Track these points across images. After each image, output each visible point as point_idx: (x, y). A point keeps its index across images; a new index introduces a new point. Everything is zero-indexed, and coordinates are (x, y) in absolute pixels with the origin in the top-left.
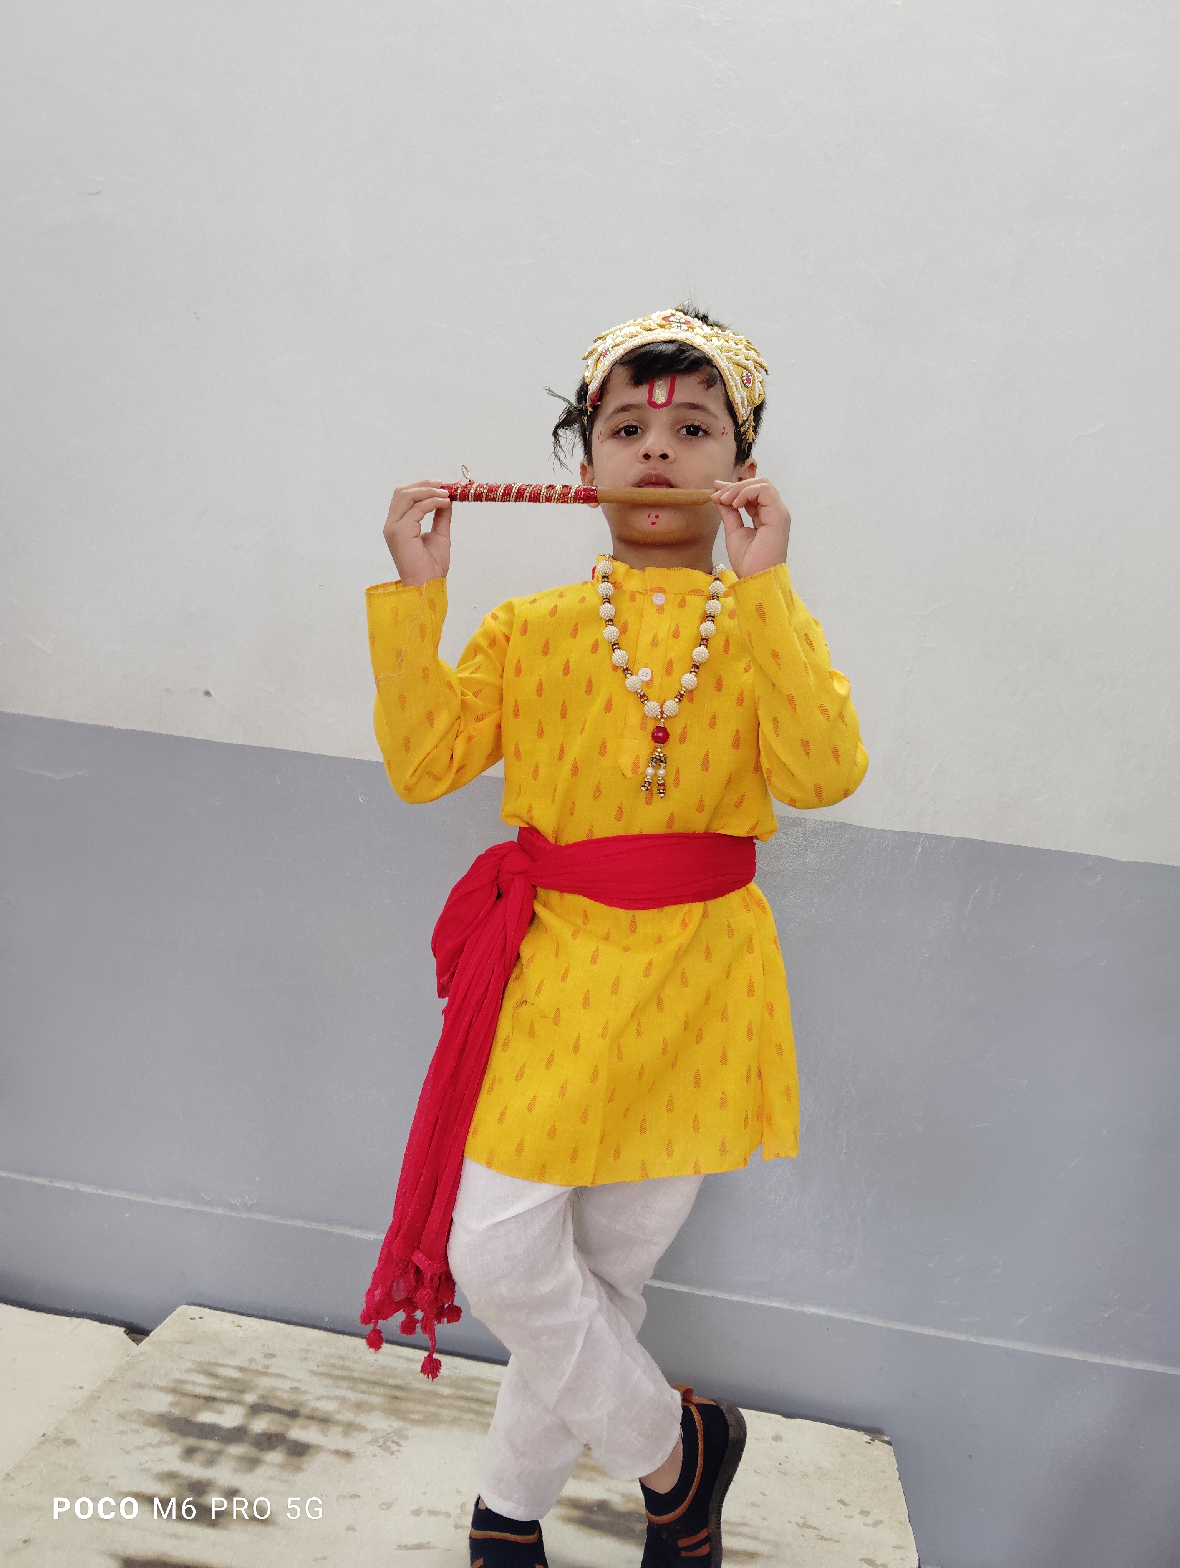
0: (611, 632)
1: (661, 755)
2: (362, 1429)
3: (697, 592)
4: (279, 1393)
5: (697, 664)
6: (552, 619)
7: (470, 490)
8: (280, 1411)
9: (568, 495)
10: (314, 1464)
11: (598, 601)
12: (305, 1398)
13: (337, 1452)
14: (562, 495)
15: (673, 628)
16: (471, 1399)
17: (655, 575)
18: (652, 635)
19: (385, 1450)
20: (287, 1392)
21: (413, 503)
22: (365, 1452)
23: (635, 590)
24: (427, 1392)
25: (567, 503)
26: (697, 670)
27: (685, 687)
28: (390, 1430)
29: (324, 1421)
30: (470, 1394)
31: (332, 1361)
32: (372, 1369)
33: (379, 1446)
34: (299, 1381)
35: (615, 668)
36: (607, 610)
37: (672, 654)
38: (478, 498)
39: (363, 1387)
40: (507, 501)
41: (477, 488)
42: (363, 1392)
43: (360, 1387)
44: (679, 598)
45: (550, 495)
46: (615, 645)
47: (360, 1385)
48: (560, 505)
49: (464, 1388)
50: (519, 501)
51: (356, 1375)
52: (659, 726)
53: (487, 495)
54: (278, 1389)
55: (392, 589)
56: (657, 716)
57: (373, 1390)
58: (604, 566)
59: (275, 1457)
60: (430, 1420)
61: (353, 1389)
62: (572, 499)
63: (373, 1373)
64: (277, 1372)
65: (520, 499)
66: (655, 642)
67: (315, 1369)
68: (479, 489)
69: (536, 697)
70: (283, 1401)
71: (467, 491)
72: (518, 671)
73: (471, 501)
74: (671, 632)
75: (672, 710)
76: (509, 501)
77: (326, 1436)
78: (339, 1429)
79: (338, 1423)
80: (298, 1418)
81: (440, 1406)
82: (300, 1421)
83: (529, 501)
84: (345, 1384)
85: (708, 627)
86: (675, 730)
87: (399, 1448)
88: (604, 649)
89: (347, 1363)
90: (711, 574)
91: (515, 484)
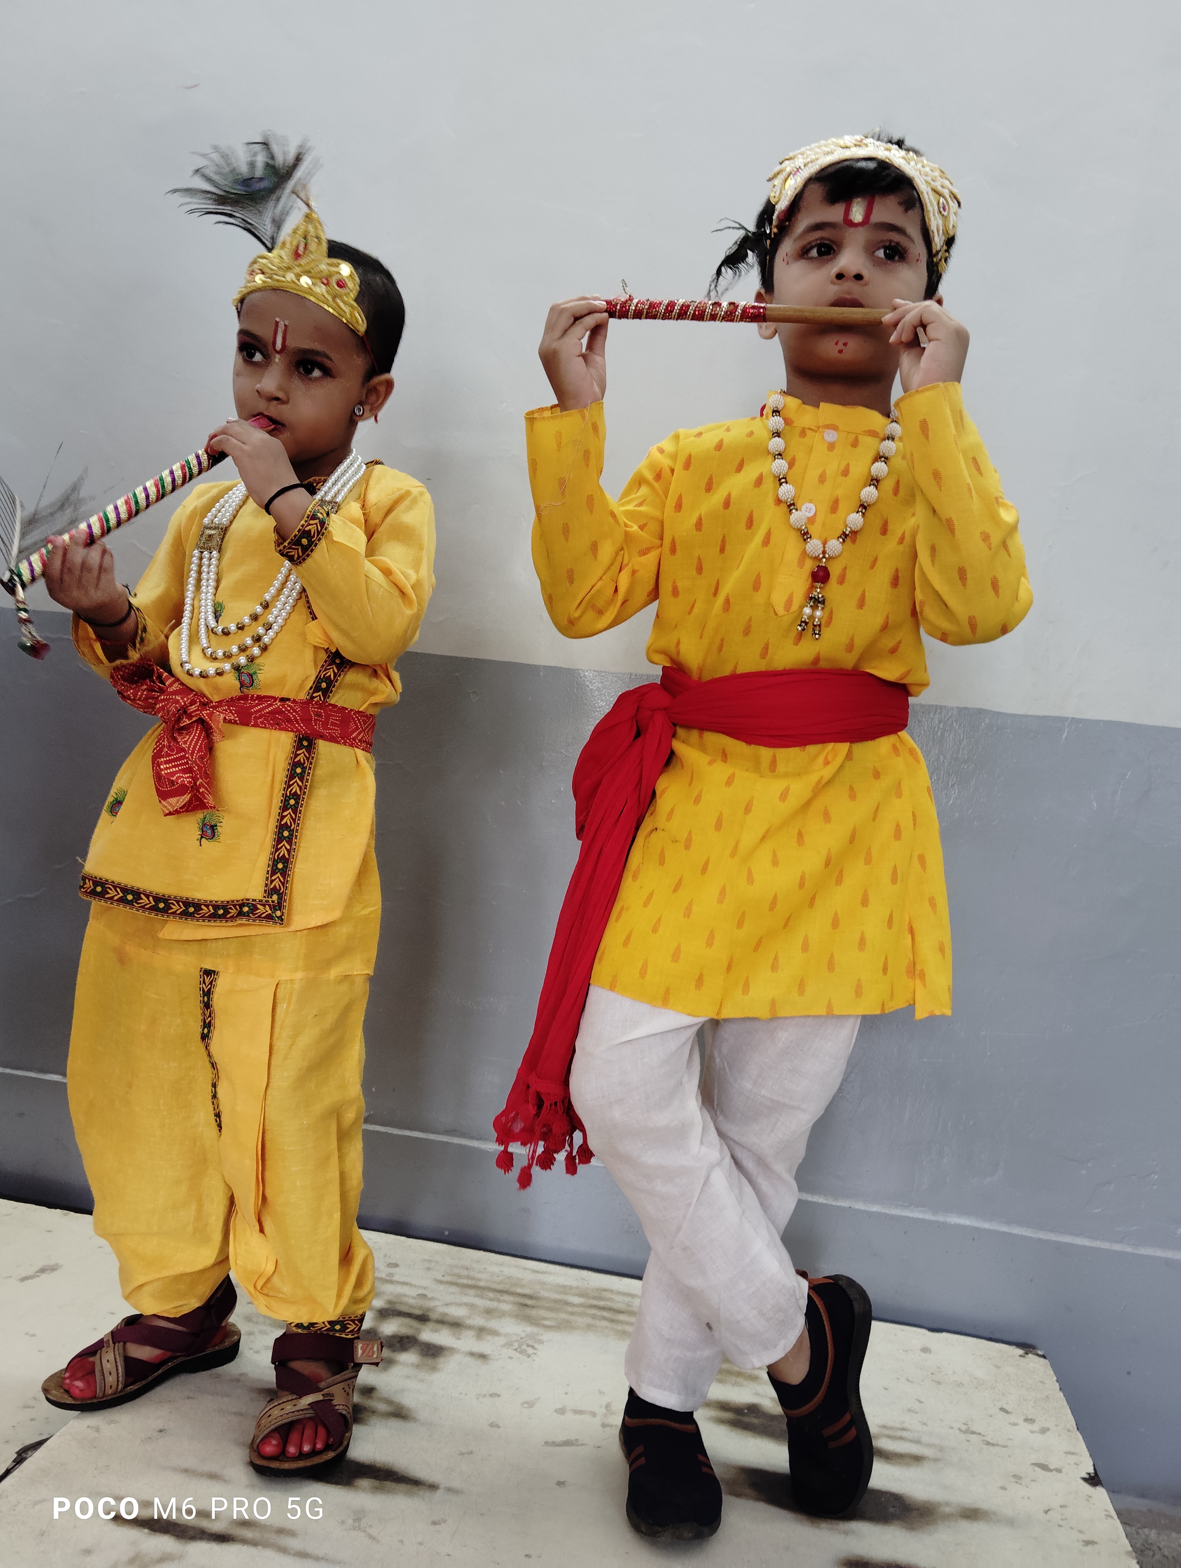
0: (780, 466)
1: (820, 596)
2: (495, 1333)
3: (872, 433)
4: (406, 1299)
5: (865, 504)
6: (718, 452)
7: (630, 305)
8: (409, 1315)
9: (735, 313)
10: (449, 1365)
11: (766, 435)
12: (432, 1304)
13: (472, 1354)
14: (729, 313)
15: (842, 467)
16: (604, 1308)
17: (829, 411)
18: (820, 470)
19: (521, 1353)
20: (414, 1298)
21: (572, 320)
22: (501, 1355)
23: (806, 426)
24: (557, 1301)
25: (733, 321)
26: (864, 511)
27: (850, 527)
28: (523, 1335)
29: (456, 1325)
30: (602, 1303)
31: (456, 1271)
32: (500, 1279)
33: (514, 1349)
34: (425, 1288)
35: (779, 501)
36: (777, 444)
37: (839, 492)
38: (638, 315)
39: (491, 1295)
40: (668, 319)
41: (637, 304)
42: (490, 1300)
43: (487, 1295)
44: (853, 437)
45: (716, 312)
46: (781, 480)
47: (488, 1294)
48: (724, 323)
49: (594, 1298)
50: (681, 319)
51: (482, 1284)
52: (821, 565)
53: (649, 312)
54: (405, 1295)
55: (547, 414)
56: (819, 555)
57: (502, 1298)
58: (775, 400)
59: (409, 1357)
60: (563, 1326)
61: (482, 1297)
62: (739, 317)
63: (499, 1283)
64: (402, 1279)
65: (683, 316)
66: (822, 479)
67: (440, 1278)
68: (639, 305)
69: (695, 532)
70: (411, 1306)
71: (627, 308)
72: (679, 506)
73: (631, 318)
74: (840, 471)
75: (836, 549)
76: (671, 319)
77: (459, 1339)
78: (471, 1333)
79: (470, 1327)
80: (428, 1322)
81: (572, 1314)
82: (430, 1325)
83: (692, 319)
84: (472, 1292)
85: (880, 468)
86: (835, 570)
87: (535, 1351)
88: (769, 483)
89: (472, 1274)
90: (889, 417)
91: (678, 301)
